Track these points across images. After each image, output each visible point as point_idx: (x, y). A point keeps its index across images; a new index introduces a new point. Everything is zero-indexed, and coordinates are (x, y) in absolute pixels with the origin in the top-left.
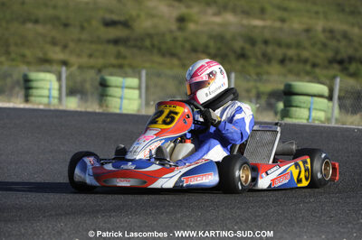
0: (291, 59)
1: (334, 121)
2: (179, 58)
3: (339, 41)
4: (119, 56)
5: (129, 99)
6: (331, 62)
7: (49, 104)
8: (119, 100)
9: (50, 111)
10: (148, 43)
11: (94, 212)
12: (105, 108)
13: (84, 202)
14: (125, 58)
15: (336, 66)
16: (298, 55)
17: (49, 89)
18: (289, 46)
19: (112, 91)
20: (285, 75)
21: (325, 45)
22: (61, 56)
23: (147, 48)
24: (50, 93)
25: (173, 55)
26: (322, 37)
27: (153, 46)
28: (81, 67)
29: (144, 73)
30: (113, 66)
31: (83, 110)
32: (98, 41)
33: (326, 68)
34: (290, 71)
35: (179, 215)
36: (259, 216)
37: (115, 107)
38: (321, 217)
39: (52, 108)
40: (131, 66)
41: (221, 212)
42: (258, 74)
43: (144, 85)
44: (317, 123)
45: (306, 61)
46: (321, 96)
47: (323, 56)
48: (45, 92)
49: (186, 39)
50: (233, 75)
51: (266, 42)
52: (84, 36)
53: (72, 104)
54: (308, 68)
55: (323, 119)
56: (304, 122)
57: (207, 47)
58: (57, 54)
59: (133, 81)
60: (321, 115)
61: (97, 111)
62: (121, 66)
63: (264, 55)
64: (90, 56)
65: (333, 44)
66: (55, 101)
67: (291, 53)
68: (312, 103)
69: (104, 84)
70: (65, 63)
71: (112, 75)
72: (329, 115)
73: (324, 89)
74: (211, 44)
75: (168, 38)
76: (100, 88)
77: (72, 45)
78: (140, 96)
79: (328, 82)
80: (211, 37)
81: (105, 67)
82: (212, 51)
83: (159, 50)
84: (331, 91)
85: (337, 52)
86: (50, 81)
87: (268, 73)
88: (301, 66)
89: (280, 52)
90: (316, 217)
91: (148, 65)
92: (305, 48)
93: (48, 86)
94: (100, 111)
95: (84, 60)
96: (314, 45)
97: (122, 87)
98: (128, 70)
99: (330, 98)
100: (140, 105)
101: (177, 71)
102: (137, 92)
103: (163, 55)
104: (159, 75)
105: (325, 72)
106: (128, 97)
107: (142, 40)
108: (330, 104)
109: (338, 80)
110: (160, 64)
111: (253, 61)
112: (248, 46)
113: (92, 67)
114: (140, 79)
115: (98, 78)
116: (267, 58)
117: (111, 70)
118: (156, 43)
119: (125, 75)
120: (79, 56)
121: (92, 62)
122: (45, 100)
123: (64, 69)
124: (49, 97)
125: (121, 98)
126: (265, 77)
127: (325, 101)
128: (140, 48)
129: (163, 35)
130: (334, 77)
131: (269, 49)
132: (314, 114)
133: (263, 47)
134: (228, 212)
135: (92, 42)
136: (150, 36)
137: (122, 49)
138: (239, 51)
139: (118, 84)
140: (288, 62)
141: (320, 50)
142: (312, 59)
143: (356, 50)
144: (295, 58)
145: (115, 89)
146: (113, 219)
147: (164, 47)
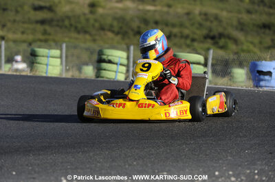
0: (175, 36)
2: (91, 35)
3: (211, 22)
4: (45, 33)
5: (53, 66)
6: (207, 37)
8: (45, 67)
10: (67, 23)
11: (27, 151)
12: (34, 72)
13: (19, 144)
14: (50, 34)
15: (209, 41)
16: (181, 33)
18: (174, 26)
19: (40, 59)
21: (201, 25)
23: (66, 27)
25: (86, 32)
26: (199, 19)
27: (71, 25)
28: (15, 41)
29: (64, 46)
30: (41, 40)
31: (18, 74)
32: (30, 22)
33: (202, 42)
34: (175, 45)
35: (91, 154)
36: (152, 154)
37: (42, 72)
38: (198, 155)
40: (54, 41)
41: (123, 152)
43: (64, 55)
45: (187, 37)
46: (198, 63)
47: (200, 33)
49: (96, 20)
50: (132, 48)
51: (156, 23)
52: (18, 18)
54: (188, 42)
57: (111, 26)
59: (56, 52)
61: (29, 74)
62: (46, 41)
64: (23, 33)
65: (208, 24)
67: (175, 30)
69: (34, 55)
70: (3, 38)
71: (40, 47)
73: (200, 58)
74: (115, 23)
75: (82, 19)
76: (31, 57)
77: (9, 24)
78: (61, 63)
79: (203, 52)
80: (115, 19)
81: (35, 41)
82: (116, 29)
83: (76, 28)
84: (206, 59)
85: (210, 30)
88: (182, 41)
89: (167, 30)
90: (195, 155)
91: (67, 39)
92: (186, 27)
94: (31, 74)
95: (18, 36)
96: (192, 25)
97: (48, 57)
98: (52, 44)
99: (205, 65)
100: (62, 70)
101: (90, 44)
102: (59, 60)
103: (79, 32)
104: (75, 47)
105: (201, 45)
106: (52, 64)
107: (63, 21)
108: (206, 70)
109: (211, 51)
110: (77, 39)
112: (142, 26)
113: (24, 41)
114: (61, 50)
115: (29, 50)
117: (39, 43)
118: (73, 22)
119: (50, 48)
120: (14, 33)
121: (24, 37)
123: (3, 43)
125: (47, 65)
127: (202, 67)
128: (61, 27)
129: (79, 17)
130: (208, 49)
133: (154, 26)
134: (129, 151)
135: (24, 23)
136: (68, 18)
137: (47, 28)
138: (136, 29)
139: (44, 54)
140: (173, 38)
141: (197, 29)
142: (191, 36)
143: (225, 29)
144: (179, 34)
145: (42, 58)
146: (41, 157)
147: (79, 26)
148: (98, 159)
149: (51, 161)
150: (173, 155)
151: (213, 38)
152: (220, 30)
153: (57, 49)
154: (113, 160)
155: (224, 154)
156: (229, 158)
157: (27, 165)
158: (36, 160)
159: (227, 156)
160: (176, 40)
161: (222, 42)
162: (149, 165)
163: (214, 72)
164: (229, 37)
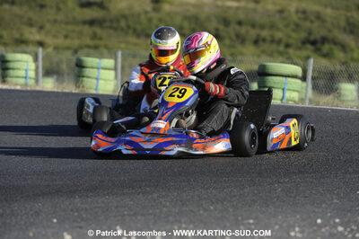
0: (264, 40)
1: (307, 102)
3: (312, 22)
4: (94, 37)
5: (104, 80)
6: (304, 42)
7: (26, 85)
8: (95, 81)
9: (27, 91)
10: (123, 23)
11: (72, 192)
12: (81, 89)
13: (61, 183)
14: (101, 39)
15: (309, 46)
16: (272, 36)
17: (25, 69)
18: (262, 27)
19: (87, 72)
20: (259, 56)
21: (297, 26)
22: (38, 37)
23: (122, 29)
24: (27, 74)
25: (148, 36)
26: (295, 17)
27: (129, 27)
28: (56, 48)
29: (120, 54)
30: (89, 47)
31: (60, 91)
32: (74, 22)
33: (300, 48)
34: (264, 52)
35: (155, 196)
36: (235, 196)
37: (91, 88)
38: (295, 197)
39: (29, 89)
40: (106, 47)
41: (196, 193)
42: (232, 55)
43: (119, 66)
44: (291, 103)
45: (279, 42)
46: (295, 77)
47: (297, 37)
48: (22, 73)
49: (161, 20)
51: (240, 23)
52: (60, 17)
53: (49, 85)
54: (281, 48)
55: (297, 99)
56: (278, 102)
57: (181, 28)
58: (33, 35)
59: (109, 62)
60: (295, 96)
61: (74, 91)
62: (96, 47)
63: (238, 36)
64: (66, 37)
65: (308, 24)
66: (32, 82)
67: (265, 33)
68: (285, 84)
69: (80, 65)
70: (41, 44)
71: (88, 56)
72: (303, 96)
73: (297, 70)
74: (186, 24)
76: (77, 68)
77: (48, 26)
78: (116, 77)
79: (302, 63)
80: (185, 18)
81: (81, 47)
83: (135, 30)
84: (305, 71)
85: (310, 33)
86: (27, 62)
87: (242, 54)
88: (274, 46)
89: (253, 33)
90: (291, 197)
91: (123, 45)
92: (279, 29)
93: (25, 67)
94: (77, 91)
95: (60, 41)
96: (287, 26)
97: (98, 68)
98: (105, 51)
99: (304, 78)
100: (116, 86)
102: (112, 73)
103: (138, 36)
104: (134, 56)
105: (298, 53)
106: (104, 77)
107: (118, 21)
108: (304, 84)
109: (312, 61)
110: (136, 45)
111: (227, 42)
112: (221, 27)
113: (68, 48)
114: (116, 59)
115: (74, 59)
116: (241, 39)
117: (86, 50)
118: (131, 23)
119: (101, 56)
120: (55, 37)
121: (68, 42)
122: (22, 81)
123: (40, 50)
124: (26, 78)
125: (97, 79)
126: (239, 58)
127: (299, 81)
128: (116, 29)
129: (139, 15)
130: (308, 58)
131: (243, 30)
132: (288, 94)
133: (237, 27)
134: (204, 192)
135: (67, 23)
136: (125, 17)
137: (98, 30)
138: (213, 31)
139: (94, 65)
140: (261, 43)
141: (294, 31)
142: (285, 40)
143: (330, 31)
144: (269, 38)
145: (91, 70)
146: (89, 200)
147: (139, 28)
148: (164, 203)
149: (103, 205)
150: (261, 197)
151: (314, 43)
152: (323, 32)
153: (111, 58)
154: (183, 205)
155: (328, 195)
156: (335, 201)
157: (72, 210)
158: (82, 203)
159: (333, 199)
160: (266, 46)
161: (326, 48)
162: (231, 210)
163: (315, 87)
164: (335, 42)
